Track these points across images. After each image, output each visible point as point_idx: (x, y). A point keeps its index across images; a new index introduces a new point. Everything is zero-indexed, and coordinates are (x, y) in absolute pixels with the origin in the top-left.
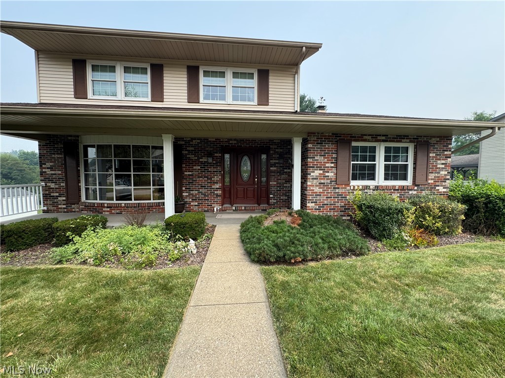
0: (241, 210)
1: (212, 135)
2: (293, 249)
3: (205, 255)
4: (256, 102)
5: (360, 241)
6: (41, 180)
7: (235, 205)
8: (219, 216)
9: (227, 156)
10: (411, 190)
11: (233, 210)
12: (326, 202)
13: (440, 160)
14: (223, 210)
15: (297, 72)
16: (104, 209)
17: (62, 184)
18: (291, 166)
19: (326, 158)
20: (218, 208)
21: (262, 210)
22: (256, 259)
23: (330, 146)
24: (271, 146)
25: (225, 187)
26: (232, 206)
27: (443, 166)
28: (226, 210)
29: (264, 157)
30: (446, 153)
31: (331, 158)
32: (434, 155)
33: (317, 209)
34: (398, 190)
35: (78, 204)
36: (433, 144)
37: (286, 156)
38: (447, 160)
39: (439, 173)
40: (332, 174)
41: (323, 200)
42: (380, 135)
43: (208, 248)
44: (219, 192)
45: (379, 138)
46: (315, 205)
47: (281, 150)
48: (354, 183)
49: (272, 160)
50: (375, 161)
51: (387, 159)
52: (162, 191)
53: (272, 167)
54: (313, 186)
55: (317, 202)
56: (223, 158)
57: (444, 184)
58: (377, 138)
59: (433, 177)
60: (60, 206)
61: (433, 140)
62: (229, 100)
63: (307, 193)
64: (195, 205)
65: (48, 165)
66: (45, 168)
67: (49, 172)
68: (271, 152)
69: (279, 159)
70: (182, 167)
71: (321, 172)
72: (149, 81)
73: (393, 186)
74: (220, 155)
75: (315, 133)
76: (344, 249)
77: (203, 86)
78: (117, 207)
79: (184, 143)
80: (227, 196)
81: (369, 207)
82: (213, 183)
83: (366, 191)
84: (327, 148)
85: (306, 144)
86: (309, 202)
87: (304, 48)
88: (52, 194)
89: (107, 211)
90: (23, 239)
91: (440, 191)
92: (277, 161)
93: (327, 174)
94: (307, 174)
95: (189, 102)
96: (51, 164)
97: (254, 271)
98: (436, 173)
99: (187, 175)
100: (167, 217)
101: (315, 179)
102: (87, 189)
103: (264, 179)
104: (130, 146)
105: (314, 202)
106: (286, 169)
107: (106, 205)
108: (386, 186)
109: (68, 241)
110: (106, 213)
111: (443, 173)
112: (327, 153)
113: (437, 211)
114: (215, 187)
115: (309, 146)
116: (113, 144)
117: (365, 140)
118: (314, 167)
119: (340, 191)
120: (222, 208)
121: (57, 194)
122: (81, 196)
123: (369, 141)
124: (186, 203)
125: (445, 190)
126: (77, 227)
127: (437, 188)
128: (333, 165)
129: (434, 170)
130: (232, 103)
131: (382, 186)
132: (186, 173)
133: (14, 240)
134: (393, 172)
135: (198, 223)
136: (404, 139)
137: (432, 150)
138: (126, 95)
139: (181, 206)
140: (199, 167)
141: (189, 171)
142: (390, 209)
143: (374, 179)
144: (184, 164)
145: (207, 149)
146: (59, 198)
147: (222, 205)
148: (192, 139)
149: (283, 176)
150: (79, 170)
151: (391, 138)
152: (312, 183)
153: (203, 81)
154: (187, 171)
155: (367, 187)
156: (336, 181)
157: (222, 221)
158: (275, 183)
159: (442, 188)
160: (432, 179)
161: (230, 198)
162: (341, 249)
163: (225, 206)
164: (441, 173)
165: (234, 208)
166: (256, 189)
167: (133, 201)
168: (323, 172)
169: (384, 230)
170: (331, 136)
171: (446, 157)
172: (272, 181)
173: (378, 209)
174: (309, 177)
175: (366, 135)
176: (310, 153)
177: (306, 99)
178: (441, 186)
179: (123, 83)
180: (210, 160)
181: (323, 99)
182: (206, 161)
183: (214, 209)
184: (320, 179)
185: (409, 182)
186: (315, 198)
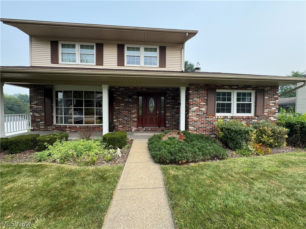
0: (149, 130)
1: (131, 85)
2: (180, 155)
3: (127, 158)
4: (158, 66)
5: (222, 150)
6: (30, 112)
7: (145, 127)
8: (135, 134)
9: (140, 98)
10: (254, 119)
11: (144, 131)
12: (200, 126)
13: (271, 100)
14: (137, 131)
15: (183, 48)
16: (67, 129)
17: (42, 114)
18: (179, 104)
19: (201, 99)
20: (135, 129)
21: (161, 131)
22: (158, 161)
23: (203, 92)
24: (167, 92)
25: (139, 116)
26: (143, 128)
27: (273, 105)
28: (140, 130)
29: (163, 98)
30: (275, 96)
31: (204, 99)
32: (268, 98)
33: (195, 130)
34: (245, 119)
35: (51, 126)
36: (267, 91)
37: (176, 98)
38: (276, 101)
39: (271, 109)
40: (205, 109)
41: (199, 125)
42: (234, 86)
43: (129, 153)
44: (136, 119)
45: (233, 87)
46: (194, 128)
47: (173, 94)
48: (217, 114)
49: (168, 100)
50: (231, 101)
51: (238, 100)
52: (101, 118)
53: (168, 104)
54: (193, 116)
55: (195, 126)
56: (138, 99)
57: (274, 115)
58: (232, 87)
59: (267, 111)
60: (41, 127)
61: (267, 89)
62: (142, 64)
63: (190, 120)
64: (121, 127)
65: (35, 102)
66: (33, 104)
67: (35, 106)
68: (167, 95)
69: (172, 99)
70: (113, 104)
71: (198, 108)
72: (95, 53)
73: (242, 117)
74: (136, 97)
75: (194, 84)
76: (212, 155)
77: (127, 56)
78: (74, 128)
79: (115, 90)
80: (140, 121)
81: (228, 129)
82: (132, 114)
83: (225, 119)
84: (201, 93)
85: (188, 91)
86: (190, 126)
87: (187, 34)
88: (36, 120)
89: (69, 130)
90: (19, 146)
91: (272, 120)
92: (171, 101)
93: (201, 109)
94: (189, 109)
95: (118, 66)
96: (36, 102)
97: (157, 168)
98: (269, 109)
99: (116, 109)
100: (104, 134)
101: (194, 112)
102: (57, 117)
103: (163, 112)
104: (83, 91)
105: (194, 126)
106: (176, 106)
107: (68, 127)
108: (238, 117)
109: (45, 148)
110: (68, 131)
111: (274, 109)
112: (201, 96)
113: (270, 132)
114: (133, 116)
115: (190, 92)
116: (73, 90)
117: (225, 89)
118: (193, 105)
119: (209, 119)
120: (137, 129)
121: (40, 120)
122: (53, 121)
123: (227, 89)
124: (115, 126)
125: (275, 119)
126: (50, 140)
127: (270, 118)
128: (205, 104)
129: (268, 107)
130: (143, 66)
131: (235, 117)
132: (115, 108)
133: (13, 147)
134: (242, 108)
135: (122, 138)
136: (249, 88)
137: (266, 95)
138: (81, 61)
139: (112, 128)
140: (124, 105)
141: (117, 107)
142: (240, 131)
143: (230, 112)
144: (115, 102)
145: (128, 93)
146: (41, 122)
147: (137, 127)
148: (120, 87)
149: (174, 110)
150: (53, 106)
151: (240, 87)
152: (192, 115)
153: (127, 53)
154: (116, 107)
155: (226, 117)
156: (207, 113)
157: (137, 137)
158: (169, 114)
159: (273, 118)
160: (266, 113)
161: (142, 123)
162: (210, 155)
163: (139, 128)
164: (272, 108)
165: (144, 129)
166: (158, 118)
167: (84, 125)
168: (199, 108)
169: (237, 144)
170: (203, 86)
171: (275, 99)
172: (167, 113)
173: (233, 130)
174: (190, 110)
175: (225, 85)
176: (191, 96)
177: (188, 64)
178: (272, 117)
179: (79, 55)
180: (130, 100)
181: (198, 64)
182: (128, 100)
183: (132, 130)
184: (197, 112)
185: (252, 114)
186: (194, 123)
